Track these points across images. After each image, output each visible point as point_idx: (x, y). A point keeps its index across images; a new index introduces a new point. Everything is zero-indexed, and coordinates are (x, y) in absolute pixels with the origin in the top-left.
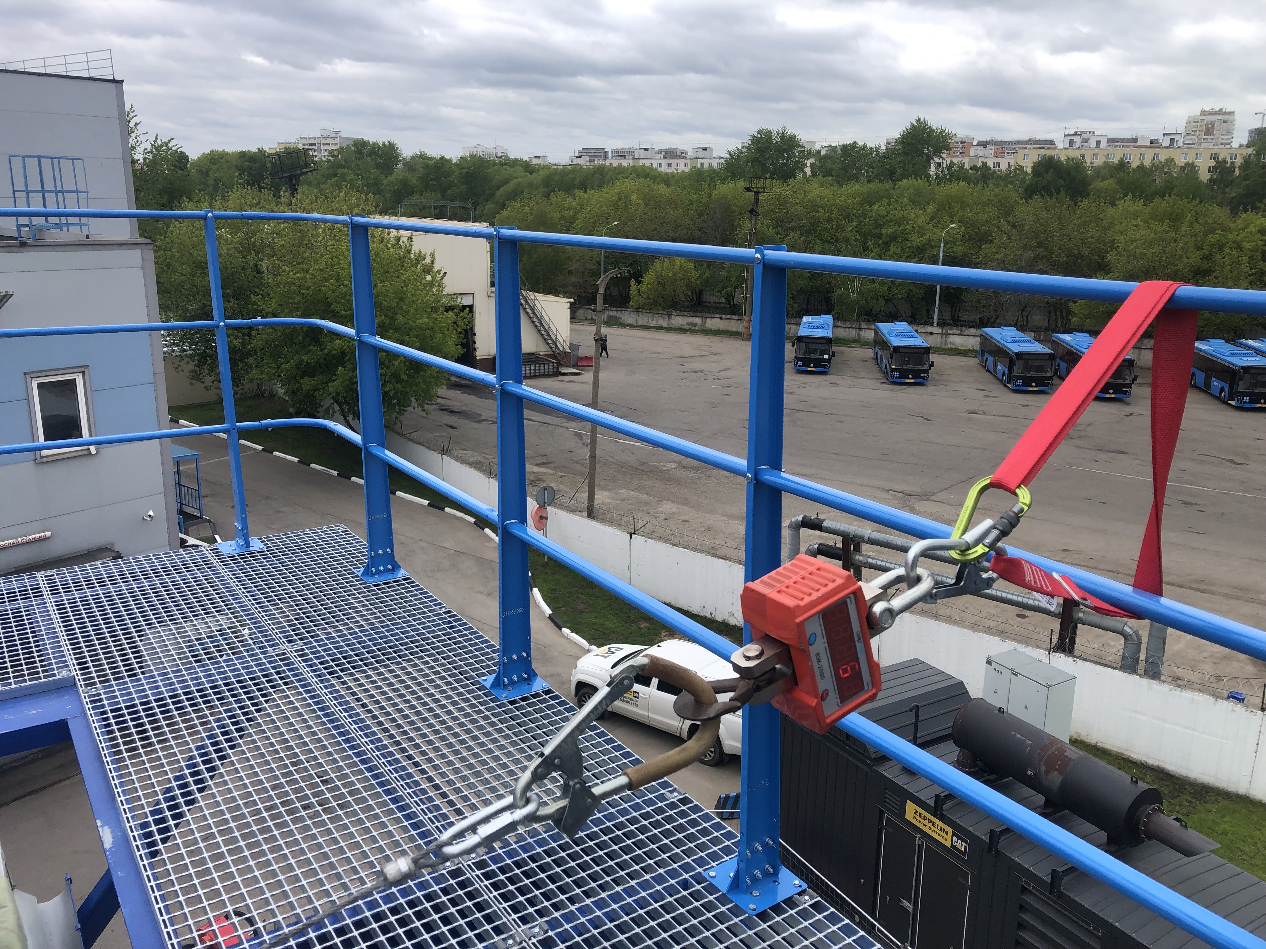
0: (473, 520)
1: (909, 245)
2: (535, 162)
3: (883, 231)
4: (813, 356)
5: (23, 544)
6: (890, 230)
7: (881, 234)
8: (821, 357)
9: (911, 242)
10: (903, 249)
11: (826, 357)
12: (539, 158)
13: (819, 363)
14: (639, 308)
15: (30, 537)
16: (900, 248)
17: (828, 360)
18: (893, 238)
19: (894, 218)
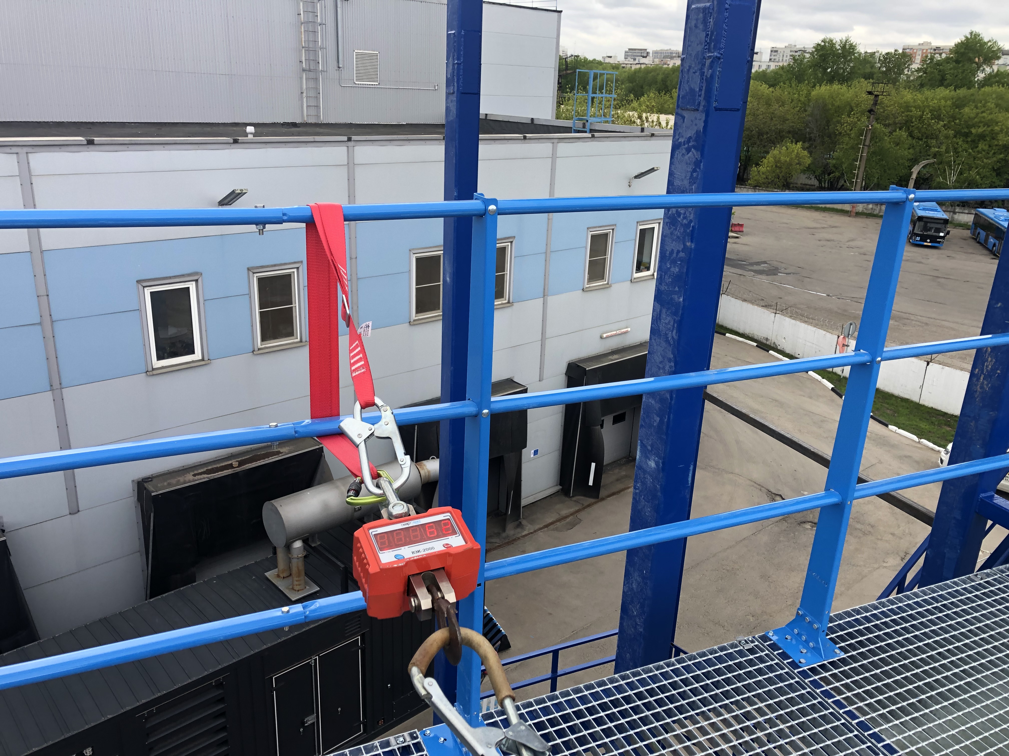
0: (755, 344)
1: (996, 143)
2: (608, 60)
3: (973, 131)
4: (929, 233)
5: (619, 334)
6: (980, 130)
7: (971, 133)
8: (937, 234)
9: (998, 140)
10: (990, 146)
11: (942, 234)
12: (611, 57)
13: (934, 239)
14: (756, 186)
15: (622, 331)
16: (987, 146)
17: (943, 238)
18: (982, 137)
19: (983, 120)
